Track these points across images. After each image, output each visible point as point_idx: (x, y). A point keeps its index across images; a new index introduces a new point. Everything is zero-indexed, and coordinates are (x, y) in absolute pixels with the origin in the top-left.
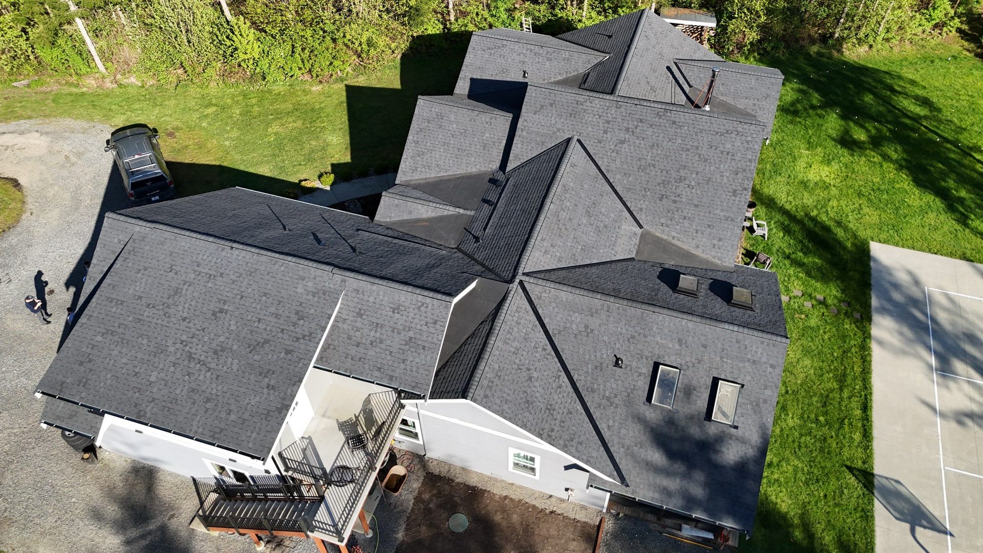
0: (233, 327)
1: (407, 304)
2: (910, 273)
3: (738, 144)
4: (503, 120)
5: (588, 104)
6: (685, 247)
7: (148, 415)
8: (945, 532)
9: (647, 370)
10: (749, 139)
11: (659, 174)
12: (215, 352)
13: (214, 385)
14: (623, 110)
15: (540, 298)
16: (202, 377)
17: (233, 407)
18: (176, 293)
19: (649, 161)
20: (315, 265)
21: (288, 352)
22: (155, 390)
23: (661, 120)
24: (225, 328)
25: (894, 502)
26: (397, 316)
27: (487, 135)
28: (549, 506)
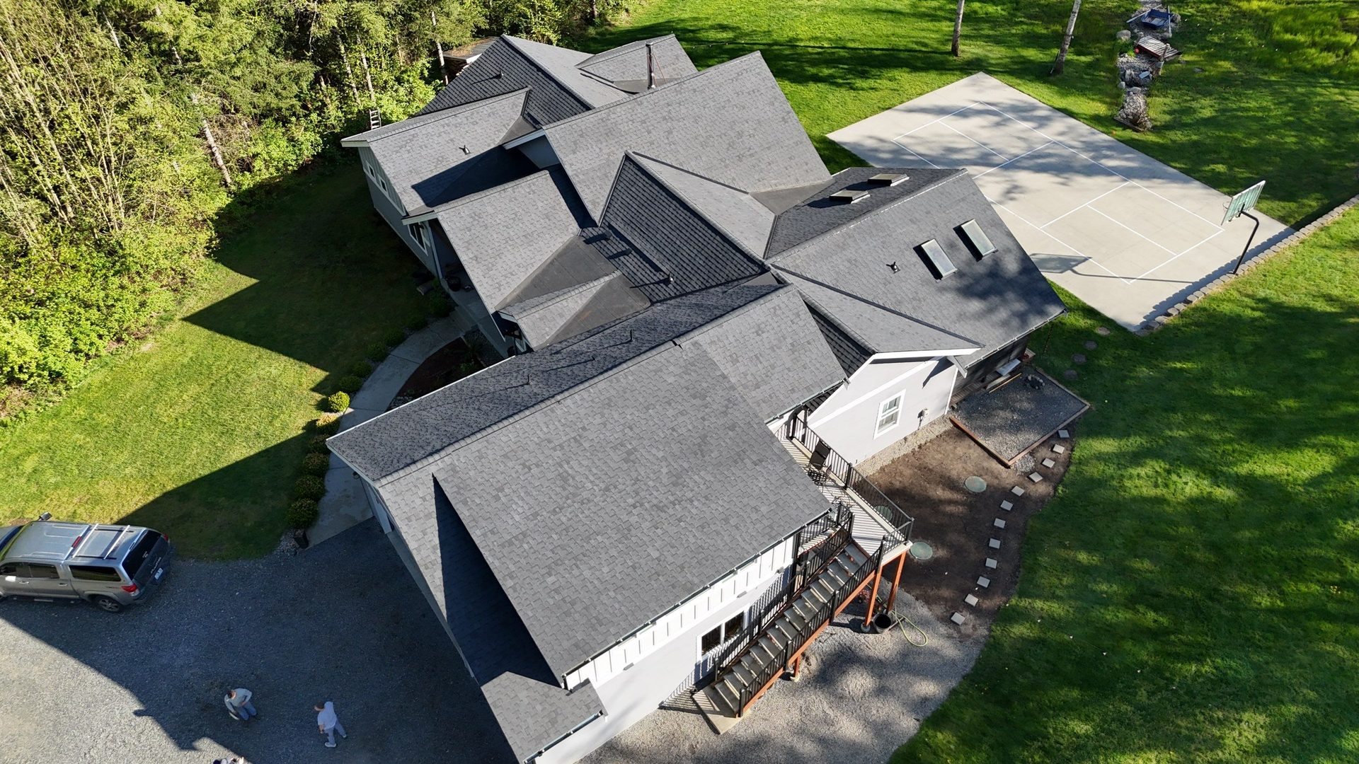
0: (660, 454)
1: (764, 319)
2: (871, 137)
3: (753, 79)
4: (542, 182)
5: (613, 116)
6: (790, 186)
7: (696, 581)
8: (1086, 259)
9: (915, 258)
10: (758, 70)
11: (720, 140)
12: (675, 484)
13: (713, 506)
14: (645, 104)
15: (797, 266)
16: (694, 511)
17: (753, 503)
18: (565, 480)
19: (704, 135)
20: (654, 352)
21: (732, 428)
22: (670, 559)
23: (684, 95)
24: (655, 461)
25: (1048, 265)
26: (765, 335)
27: (540, 204)
28: (913, 445)
